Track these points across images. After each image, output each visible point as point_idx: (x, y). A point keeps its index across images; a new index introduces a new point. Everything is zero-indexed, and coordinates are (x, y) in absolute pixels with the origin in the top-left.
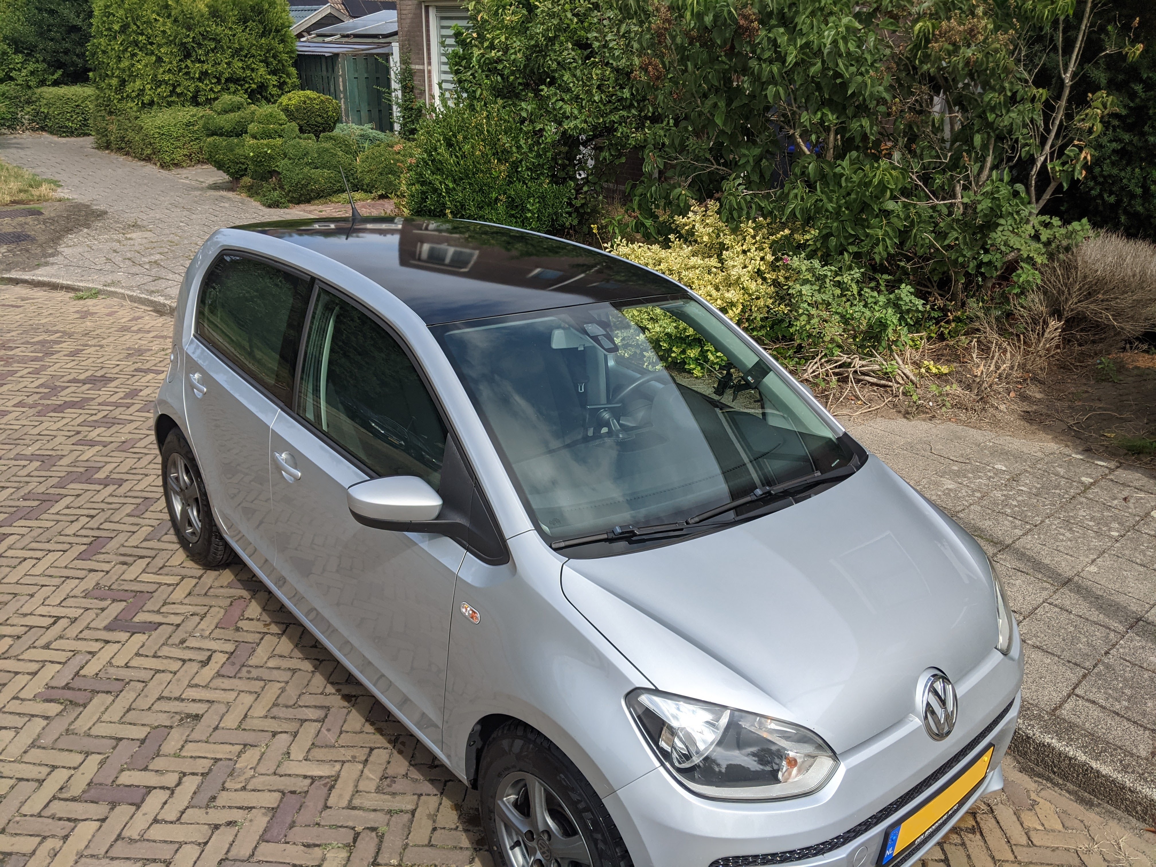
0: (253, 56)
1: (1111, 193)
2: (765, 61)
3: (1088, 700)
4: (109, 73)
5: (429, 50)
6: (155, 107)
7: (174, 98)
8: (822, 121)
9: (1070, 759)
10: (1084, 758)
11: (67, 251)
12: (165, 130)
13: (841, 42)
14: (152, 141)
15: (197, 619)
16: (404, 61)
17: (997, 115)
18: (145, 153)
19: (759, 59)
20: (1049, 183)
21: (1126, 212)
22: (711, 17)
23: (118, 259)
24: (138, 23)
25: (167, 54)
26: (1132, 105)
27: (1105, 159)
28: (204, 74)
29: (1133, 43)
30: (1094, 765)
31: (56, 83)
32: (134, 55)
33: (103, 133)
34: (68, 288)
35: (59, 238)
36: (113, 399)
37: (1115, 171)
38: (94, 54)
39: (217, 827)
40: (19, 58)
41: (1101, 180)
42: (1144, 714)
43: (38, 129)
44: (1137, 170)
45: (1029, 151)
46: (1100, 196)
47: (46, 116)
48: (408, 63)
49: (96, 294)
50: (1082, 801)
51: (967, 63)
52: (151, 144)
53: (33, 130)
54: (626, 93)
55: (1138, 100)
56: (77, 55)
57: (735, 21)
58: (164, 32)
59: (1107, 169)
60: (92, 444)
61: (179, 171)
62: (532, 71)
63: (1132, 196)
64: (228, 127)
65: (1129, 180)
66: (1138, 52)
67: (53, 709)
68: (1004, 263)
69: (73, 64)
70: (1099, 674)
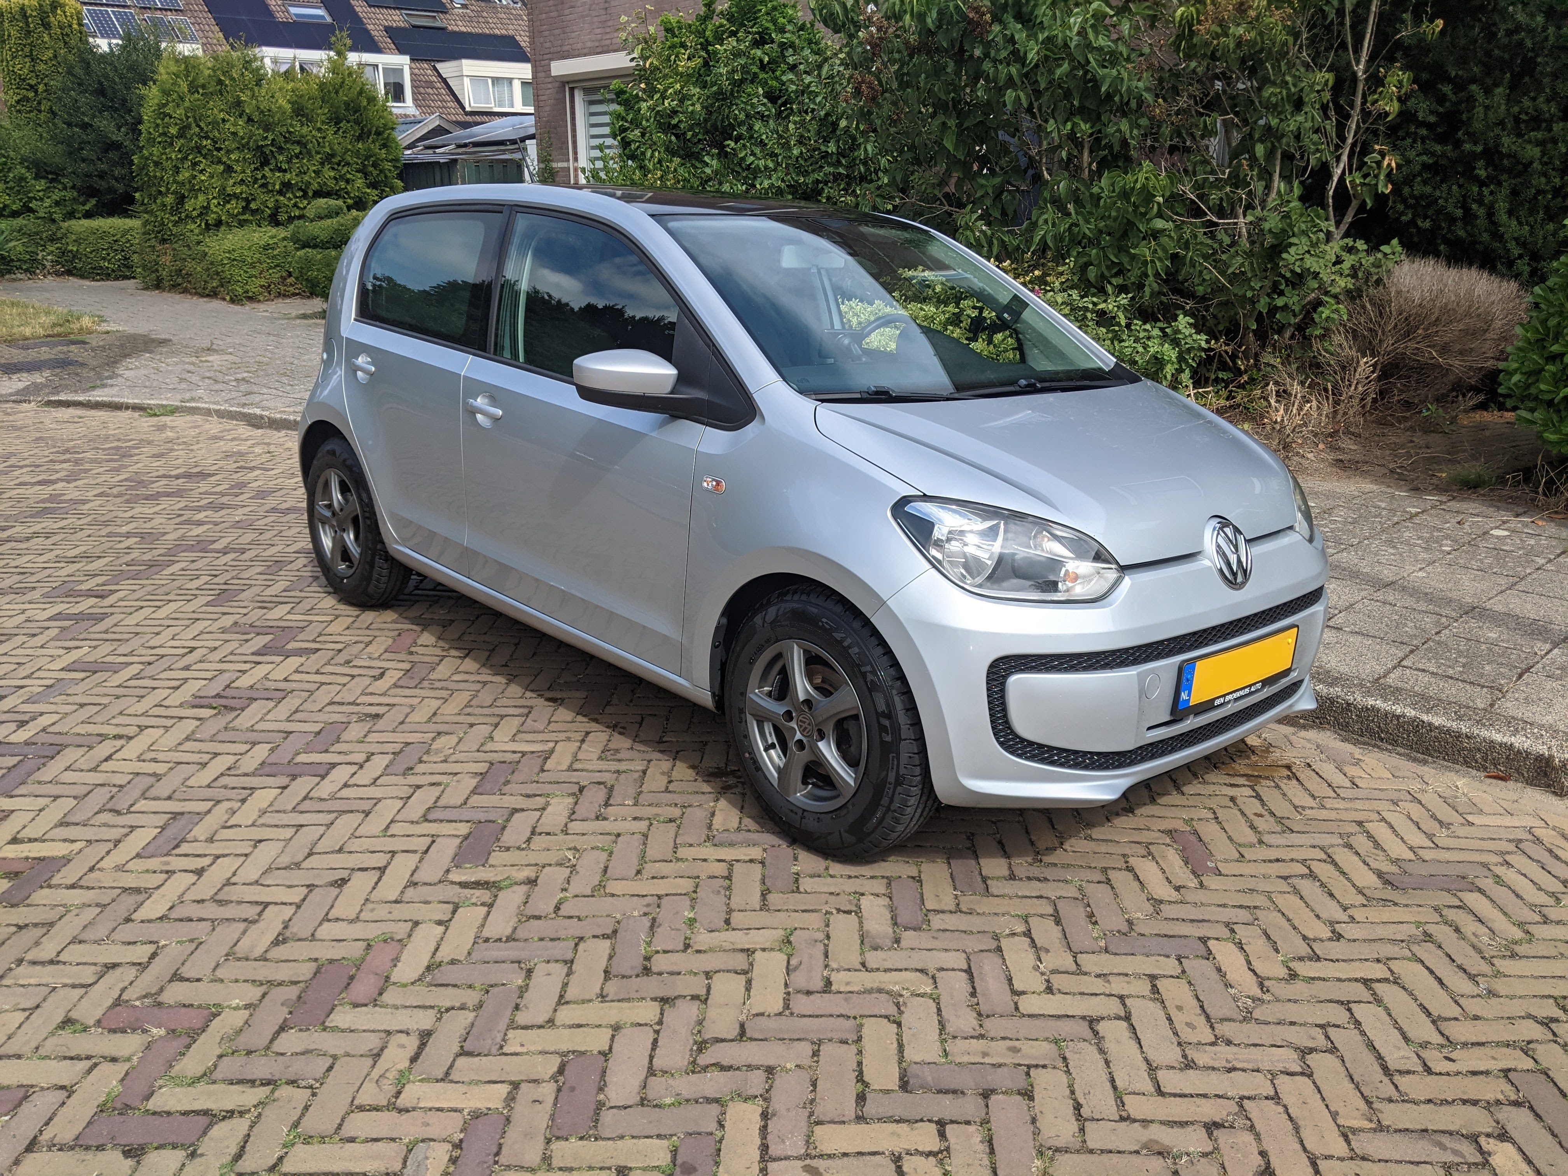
0: (348, 164)
1: (1425, 218)
2: (1001, 62)
3: (1417, 669)
4: (163, 189)
5: (575, 142)
6: (223, 228)
7: (246, 217)
8: (1072, 134)
9: (1398, 717)
10: (1413, 713)
11: (127, 374)
12: (236, 255)
13: (1090, 31)
14: (220, 269)
15: (362, 646)
16: (542, 159)
17: (1281, 120)
18: (209, 286)
19: (995, 61)
20: (1350, 202)
21: (1446, 241)
22: (934, 14)
23: (195, 378)
24: (202, 124)
25: (237, 161)
26: (1441, 110)
27: (1415, 176)
28: (287, 186)
29: (1431, 21)
30: (1425, 718)
31: (88, 215)
32: (195, 164)
33: (152, 268)
34: (136, 408)
35: (115, 362)
36: (218, 489)
37: (1428, 189)
38: (144, 167)
39: (419, 787)
40: (40, 185)
41: (1412, 201)
42: (1482, 675)
43: (63, 274)
44: (1454, 187)
45: (1319, 159)
46: (1413, 222)
47: (74, 257)
48: (549, 161)
49: (174, 411)
50: (1415, 760)
51: (1239, 44)
52: (218, 274)
53: (58, 274)
54: (832, 148)
55: (1448, 104)
56: (116, 179)
57: (964, 17)
58: (234, 134)
59: (1418, 188)
60: (199, 523)
61: (255, 305)
62: (715, 126)
63: (1452, 220)
64: (324, 236)
65: (1446, 200)
66: (1438, 30)
67: (206, 713)
68: (1304, 306)
69: (111, 190)
70: (1430, 649)
